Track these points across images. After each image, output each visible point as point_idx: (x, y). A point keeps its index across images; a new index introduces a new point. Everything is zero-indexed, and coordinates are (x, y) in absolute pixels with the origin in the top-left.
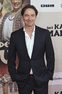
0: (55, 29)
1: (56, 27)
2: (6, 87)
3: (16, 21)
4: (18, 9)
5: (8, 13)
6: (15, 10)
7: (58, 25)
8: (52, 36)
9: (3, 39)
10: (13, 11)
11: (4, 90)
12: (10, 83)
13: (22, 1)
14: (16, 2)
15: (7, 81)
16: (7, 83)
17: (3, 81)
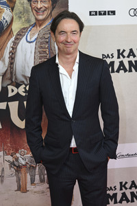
0: (119, 57)
1: (120, 54)
2: (22, 175)
3: (42, 43)
5: (24, 29)
6: (39, 23)
7: (124, 51)
8: (113, 71)
9: (16, 79)
12: (30, 166)
13: (52, 5)
14: (39, 7)
15: (24, 163)
16: (25, 166)
17: (16, 163)
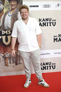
3: (13, 16)
4: (14, 8)
5: (7, 11)
6: (12, 9)
9: (5, 28)
10: (11, 10)
11: (5, 62)
13: (17, 3)
14: (13, 4)
15: (7, 56)
16: (8, 57)
17: (5, 56)
